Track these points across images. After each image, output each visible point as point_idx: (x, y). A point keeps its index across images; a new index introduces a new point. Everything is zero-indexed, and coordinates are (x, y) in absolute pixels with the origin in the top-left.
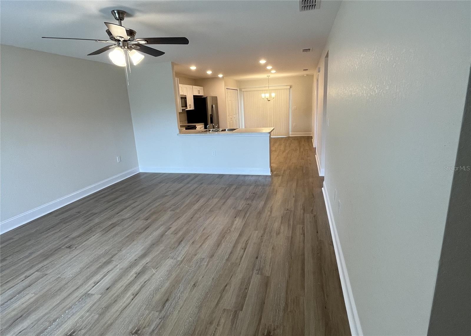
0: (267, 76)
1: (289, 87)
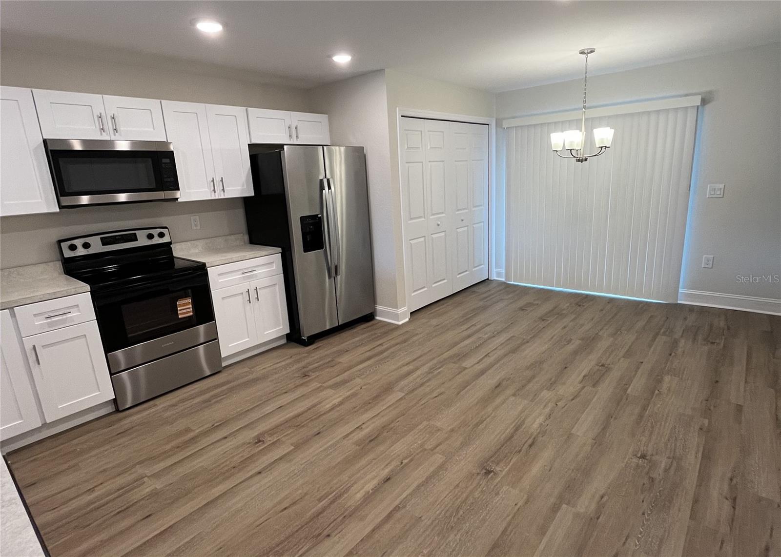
0: (582, 53)
1: (700, 97)
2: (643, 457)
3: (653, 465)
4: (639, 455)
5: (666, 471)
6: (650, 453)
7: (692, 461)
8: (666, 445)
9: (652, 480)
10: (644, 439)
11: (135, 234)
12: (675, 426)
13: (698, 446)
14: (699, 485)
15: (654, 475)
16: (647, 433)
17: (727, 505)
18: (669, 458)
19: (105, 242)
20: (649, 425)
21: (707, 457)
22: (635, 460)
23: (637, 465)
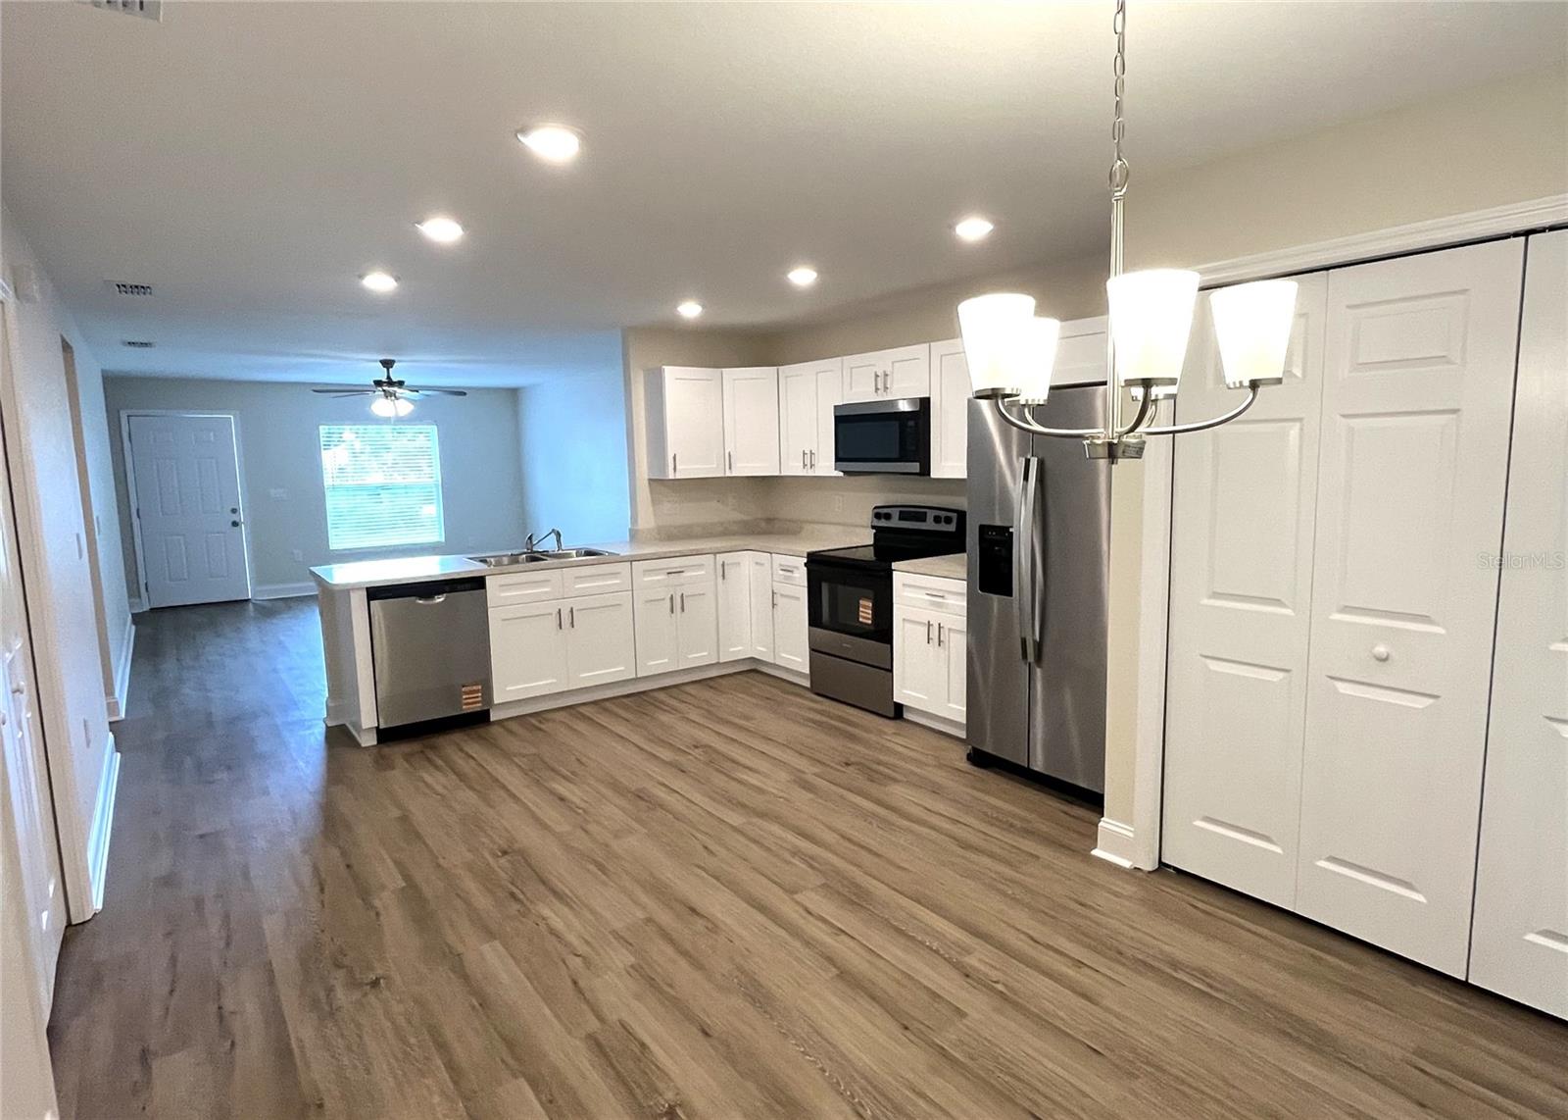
2: (375, 984)
3: (353, 984)
4: (382, 981)
5: (330, 990)
6: (372, 998)
7: (303, 1030)
8: (359, 1026)
9: (338, 966)
10: (397, 1008)
11: (926, 513)
12: (369, 1073)
13: (307, 1065)
14: (276, 1002)
15: (341, 974)
16: (401, 1021)
17: (229, 1004)
18: (339, 1009)
19: (903, 516)
20: (413, 1041)
21: (283, 1054)
22: (380, 972)
23: (371, 968)
